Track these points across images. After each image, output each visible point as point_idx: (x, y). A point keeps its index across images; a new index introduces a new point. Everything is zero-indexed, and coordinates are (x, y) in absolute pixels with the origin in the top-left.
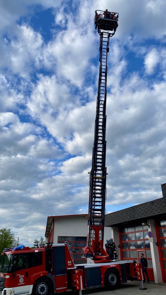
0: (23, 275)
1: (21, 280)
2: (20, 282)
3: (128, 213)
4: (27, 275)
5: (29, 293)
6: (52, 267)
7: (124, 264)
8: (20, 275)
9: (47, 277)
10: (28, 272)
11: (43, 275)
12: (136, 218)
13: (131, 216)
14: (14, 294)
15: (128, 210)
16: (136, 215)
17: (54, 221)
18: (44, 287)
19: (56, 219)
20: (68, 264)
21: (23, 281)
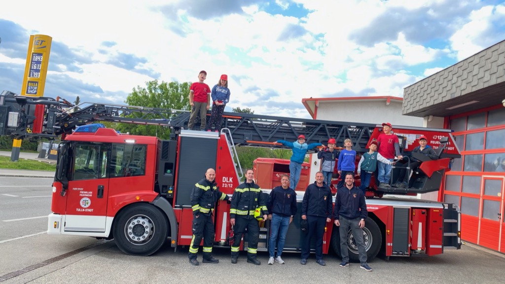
0: (91, 193)
1: (85, 202)
2: (83, 206)
3: (465, 72)
4: (100, 193)
5: (104, 232)
6: (174, 185)
7: (409, 209)
8: (82, 191)
9: (153, 205)
10: (103, 186)
11: (142, 200)
12: (486, 85)
13: (471, 80)
14: (65, 231)
15: (467, 65)
16: (487, 74)
17: (316, 108)
18: (143, 227)
19: (320, 103)
20: (224, 184)
21: (89, 204)
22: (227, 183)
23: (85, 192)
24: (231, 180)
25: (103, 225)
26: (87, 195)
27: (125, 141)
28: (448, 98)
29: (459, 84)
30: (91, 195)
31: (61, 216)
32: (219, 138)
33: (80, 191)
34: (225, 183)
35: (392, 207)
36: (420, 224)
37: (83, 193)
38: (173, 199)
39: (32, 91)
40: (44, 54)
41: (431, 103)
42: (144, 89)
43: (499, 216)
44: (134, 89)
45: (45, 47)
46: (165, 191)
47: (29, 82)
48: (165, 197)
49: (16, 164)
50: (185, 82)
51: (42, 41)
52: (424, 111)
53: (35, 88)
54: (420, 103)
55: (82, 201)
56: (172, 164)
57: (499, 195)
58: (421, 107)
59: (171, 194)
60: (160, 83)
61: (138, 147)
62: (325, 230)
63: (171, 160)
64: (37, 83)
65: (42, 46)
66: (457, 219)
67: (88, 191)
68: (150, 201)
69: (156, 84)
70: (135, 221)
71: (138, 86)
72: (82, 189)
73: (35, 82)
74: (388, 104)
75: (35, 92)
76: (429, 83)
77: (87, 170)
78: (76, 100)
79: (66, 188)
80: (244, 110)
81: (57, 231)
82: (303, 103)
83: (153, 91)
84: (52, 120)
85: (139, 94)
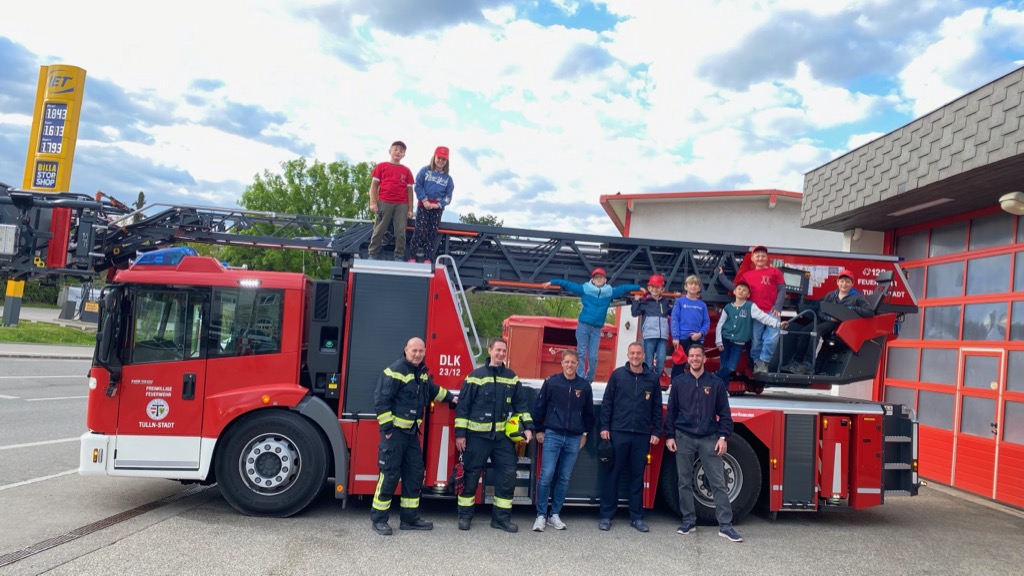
0: (170, 389)
1: (158, 408)
2: (153, 417)
3: (926, 142)
4: (188, 389)
5: (197, 470)
6: (340, 371)
7: (815, 416)
8: (151, 385)
9: (298, 412)
10: (194, 376)
11: (275, 404)
12: (968, 167)
13: (937, 157)
14: (116, 468)
15: (929, 126)
16: (970, 144)
17: (629, 214)
18: (278, 457)
19: (636, 205)
20: (442, 369)
21: (166, 413)
22: (450, 368)
23: (157, 389)
24: (456, 360)
25: (194, 454)
26: (161, 395)
27: (238, 282)
28: (892, 192)
29: (913, 164)
30: (170, 395)
31: (106, 437)
32: (433, 276)
33: (147, 385)
34: (444, 367)
35: (782, 412)
36: (838, 446)
37: (152, 390)
38: (337, 401)
39: (45, 182)
40: (70, 105)
41: (859, 204)
42: (278, 177)
43: (993, 429)
44: (257, 177)
45: (71, 90)
46: (321, 385)
47: (39, 162)
48: (321, 396)
49: (12, 332)
50: (362, 161)
51: (66, 79)
52: (846, 219)
53: (52, 175)
54: (836, 204)
55: (150, 405)
56: (336, 329)
57: (994, 386)
58: (839, 212)
59: (334, 390)
60: (310, 164)
61: (265, 295)
62: (647, 459)
63: (334, 321)
64: (57, 164)
65: (66, 88)
66: (910, 435)
67: (164, 385)
68: (292, 405)
69: (302, 165)
70: (261, 447)
71: (266, 171)
72: (151, 382)
73: (52, 163)
74: (772, 205)
75: (51, 183)
76: (855, 162)
77: (160, 343)
78: (136, 199)
79: (117, 379)
80: (483, 219)
81: (99, 468)
82: (602, 203)
83: (297, 181)
84: (86, 241)
85: (267, 187)
